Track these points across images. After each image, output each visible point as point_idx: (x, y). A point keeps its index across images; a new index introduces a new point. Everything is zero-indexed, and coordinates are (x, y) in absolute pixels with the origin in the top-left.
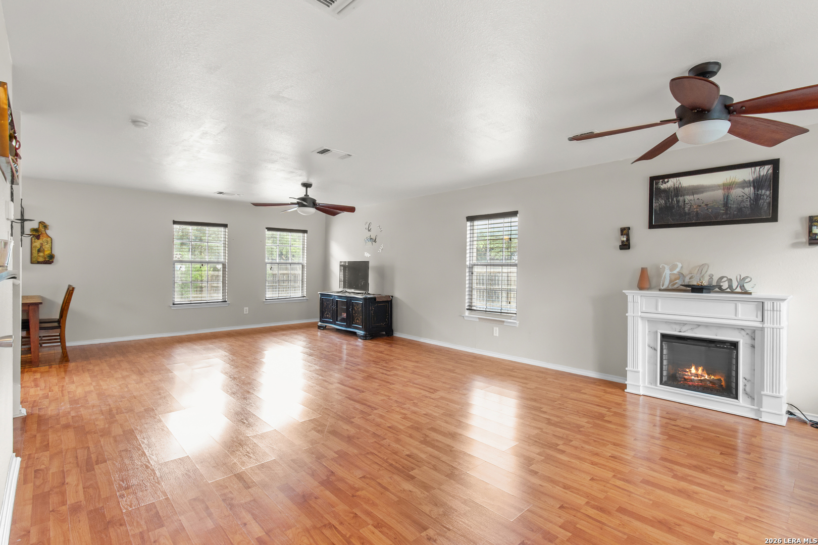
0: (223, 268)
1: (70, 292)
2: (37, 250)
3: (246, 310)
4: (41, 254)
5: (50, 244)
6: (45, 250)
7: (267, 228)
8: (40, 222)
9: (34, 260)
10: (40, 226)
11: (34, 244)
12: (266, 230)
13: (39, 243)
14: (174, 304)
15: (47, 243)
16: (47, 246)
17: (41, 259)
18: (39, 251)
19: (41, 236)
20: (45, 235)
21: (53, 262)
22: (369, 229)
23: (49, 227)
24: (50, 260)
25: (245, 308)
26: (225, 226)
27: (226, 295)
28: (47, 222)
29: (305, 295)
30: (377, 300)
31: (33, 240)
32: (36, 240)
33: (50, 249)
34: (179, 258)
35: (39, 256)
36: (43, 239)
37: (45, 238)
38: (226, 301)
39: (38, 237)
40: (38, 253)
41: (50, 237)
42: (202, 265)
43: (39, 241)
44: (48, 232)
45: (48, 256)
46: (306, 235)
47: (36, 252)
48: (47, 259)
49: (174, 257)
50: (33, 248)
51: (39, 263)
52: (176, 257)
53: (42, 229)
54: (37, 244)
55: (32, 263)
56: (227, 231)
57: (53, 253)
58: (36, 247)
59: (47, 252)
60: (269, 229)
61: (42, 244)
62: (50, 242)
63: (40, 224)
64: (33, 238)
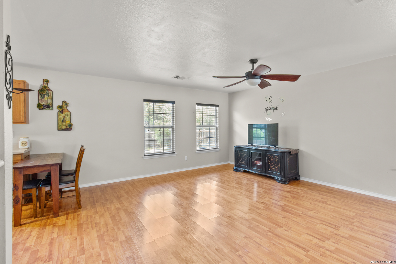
0: (172, 130)
1: (82, 152)
2: (61, 120)
3: (186, 158)
4: (64, 124)
5: (69, 117)
6: (67, 120)
7: (197, 104)
8: (63, 102)
9: (60, 128)
10: (63, 104)
11: (60, 117)
12: (197, 105)
13: (63, 116)
14: (145, 156)
15: (68, 116)
16: (68, 118)
17: (64, 127)
18: (63, 121)
19: (64, 111)
20: (66, 110)
21: (71, 129)
22: (270, 101)
23: (69, 105)
24: (69, 128)
25: (185, 157)
26: (173, 102)
27: (174, 149)
28: (68, 102)
29: (218, 147)
30: (292, 153)
31: (59, 114)
32: (61, 114)
33: (69, 120)
34: (147, 125)
35: (63, 125)
36: (65, 113)
37: (66, 113)
38: (175, 153)
39: (62, 112)
40: (62, 123)
41: (69, 112)
42: (161, 129)
43: (63, 114)
44: (69, 108)
45: (69, 125)
46: (218, 108)
47: (61, 123)
48: (68, 127)
49: (144, 124)
50: (59, 120)
51: (63, 130)
52: (145, 124)
53: (64, 106)
54: (62, 116)
55: (58, 130)
56: (174, 106)
57: (71, 123)
58: (61, 118)
59: (68, 122)
60: (198, 104)
61: (65, 116)
62: (69, 115)
63: (63, 103)
64: (59, 113)
